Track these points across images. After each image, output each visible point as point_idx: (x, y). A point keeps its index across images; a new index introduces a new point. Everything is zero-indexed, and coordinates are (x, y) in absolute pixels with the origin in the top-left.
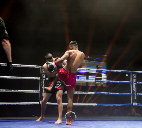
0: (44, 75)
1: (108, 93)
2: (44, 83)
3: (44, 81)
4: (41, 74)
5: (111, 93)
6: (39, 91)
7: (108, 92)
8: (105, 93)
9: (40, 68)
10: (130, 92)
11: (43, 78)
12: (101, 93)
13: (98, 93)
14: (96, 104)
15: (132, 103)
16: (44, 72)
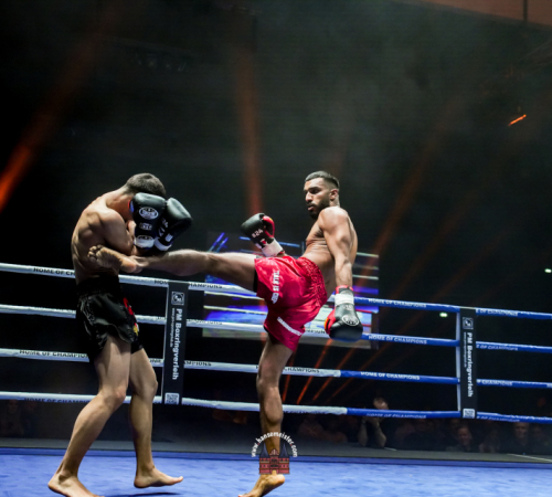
0: (180, 311)
1: (382, 375)
2: (177, 335)
3: (178, 331)
4: (171, 306)
5: (392, 376)
6: (162, 361)
7: (386, 372)
8: (375, 374)
9: (167, 286)
10: (454, 375)
11: (176, 321)
12: (362, 373)
13: (353, 373)
14: (344, 410)
15: (459, 408)
16: (179, 300)
